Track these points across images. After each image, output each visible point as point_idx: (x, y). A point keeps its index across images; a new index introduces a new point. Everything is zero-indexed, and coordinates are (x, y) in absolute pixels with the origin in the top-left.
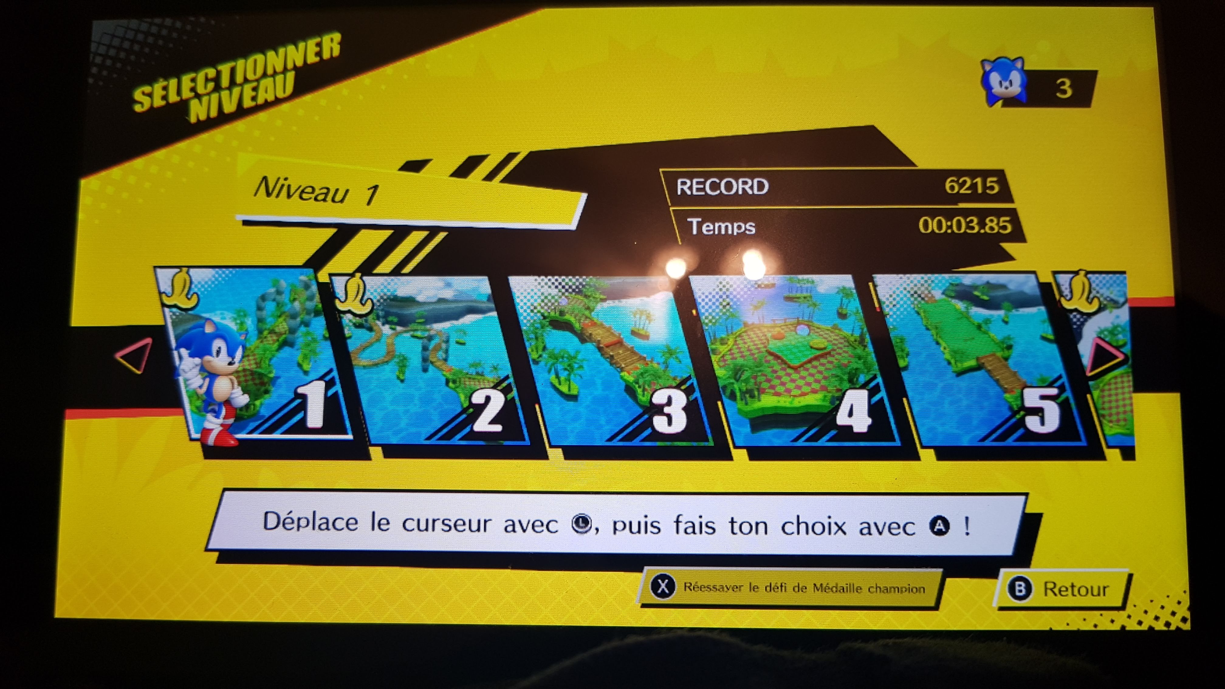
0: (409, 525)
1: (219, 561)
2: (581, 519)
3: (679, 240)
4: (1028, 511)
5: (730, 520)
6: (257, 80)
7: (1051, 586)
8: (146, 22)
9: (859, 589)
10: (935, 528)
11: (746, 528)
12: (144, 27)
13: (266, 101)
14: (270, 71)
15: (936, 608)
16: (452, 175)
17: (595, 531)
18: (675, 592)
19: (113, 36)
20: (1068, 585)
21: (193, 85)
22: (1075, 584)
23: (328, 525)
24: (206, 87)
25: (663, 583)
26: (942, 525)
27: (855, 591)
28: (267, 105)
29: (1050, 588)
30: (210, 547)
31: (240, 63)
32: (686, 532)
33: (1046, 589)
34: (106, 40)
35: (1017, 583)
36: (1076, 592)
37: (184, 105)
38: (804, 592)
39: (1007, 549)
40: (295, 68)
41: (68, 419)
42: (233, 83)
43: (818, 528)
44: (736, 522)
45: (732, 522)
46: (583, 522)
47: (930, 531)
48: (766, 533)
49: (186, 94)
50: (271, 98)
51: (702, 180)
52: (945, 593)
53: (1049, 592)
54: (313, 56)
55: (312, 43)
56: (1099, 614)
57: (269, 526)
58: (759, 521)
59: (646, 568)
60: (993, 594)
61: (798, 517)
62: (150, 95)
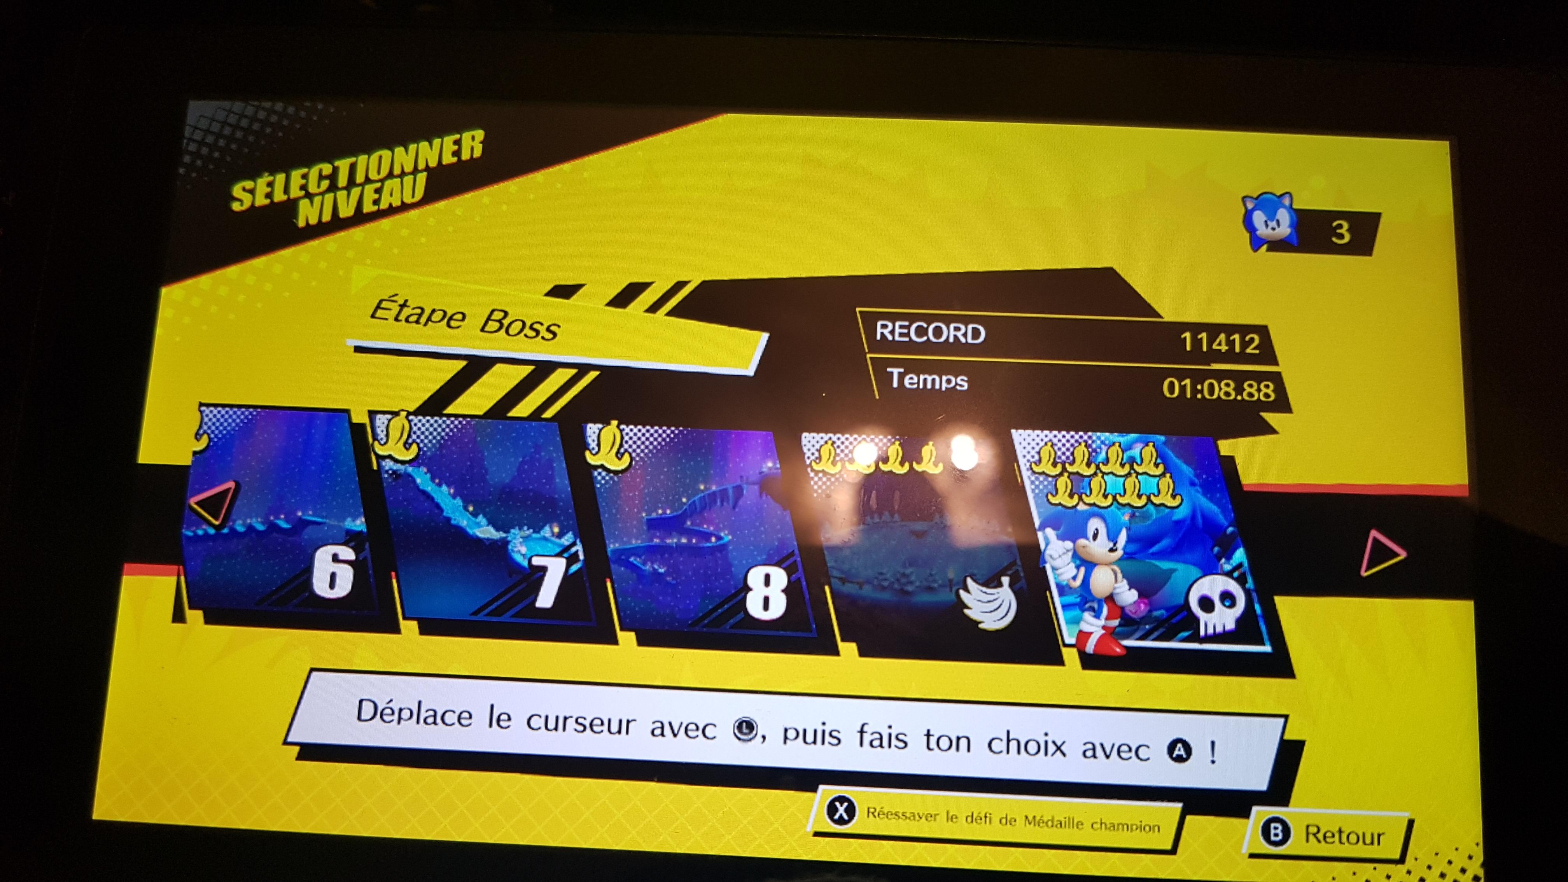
0: (535, 722)
1: (300, 757)
2: (744, 724)
3: (876, 393)
4: (1286, 737)
5: (926, 732)
6: (382, 181)
7: (1315, 830)
8: (253, 106)
9: (1080, 824)
10: (1173, 753)
11: (944, 743)
12: (250, 111)
13: (391, 205)
14: (397, 171)
15: (1173, 851)
16: (609, 304)
17: (762, 740)
18: (855, 818)
19: (213, 120)
20: (1335, 830)
21: (304, 181)
22: (1343, 829)
23: (437, 718)
24: (319, 186)
25: (841, 806)
26: (1182, 749)
27: (1075, 827)
28: (392, 211)
29: (1313, 833)
30: (290, 740)
31: (362, 159)
32: (871, 745)
33: (1308, 834)
34: (204, 124)
35: (1273, 825)
36: (1344, 839)
37: (291, 206)
38: (1013, 826)
39: (1260, 782)
40: (427, 168)
41: (126, 575)
42: (352, 182)
43: (1032, 748)
44: (933, 735)
45: (928, 735)
46: (747, 727)
47: (1167, 757)
48: (969, 750)
49: (295, 192)
50: (396, 203)
51: (907, 323)
52: (1184, 833)
53: (1311, 837)
54: (450, 155)
55: (449, 140)
56: (1373, 867)
57: (363, 717)
58: (960, 735)
59: (822, 787)
60: (1244, 836)
61: (1008, 732)
62: (252, 192)
